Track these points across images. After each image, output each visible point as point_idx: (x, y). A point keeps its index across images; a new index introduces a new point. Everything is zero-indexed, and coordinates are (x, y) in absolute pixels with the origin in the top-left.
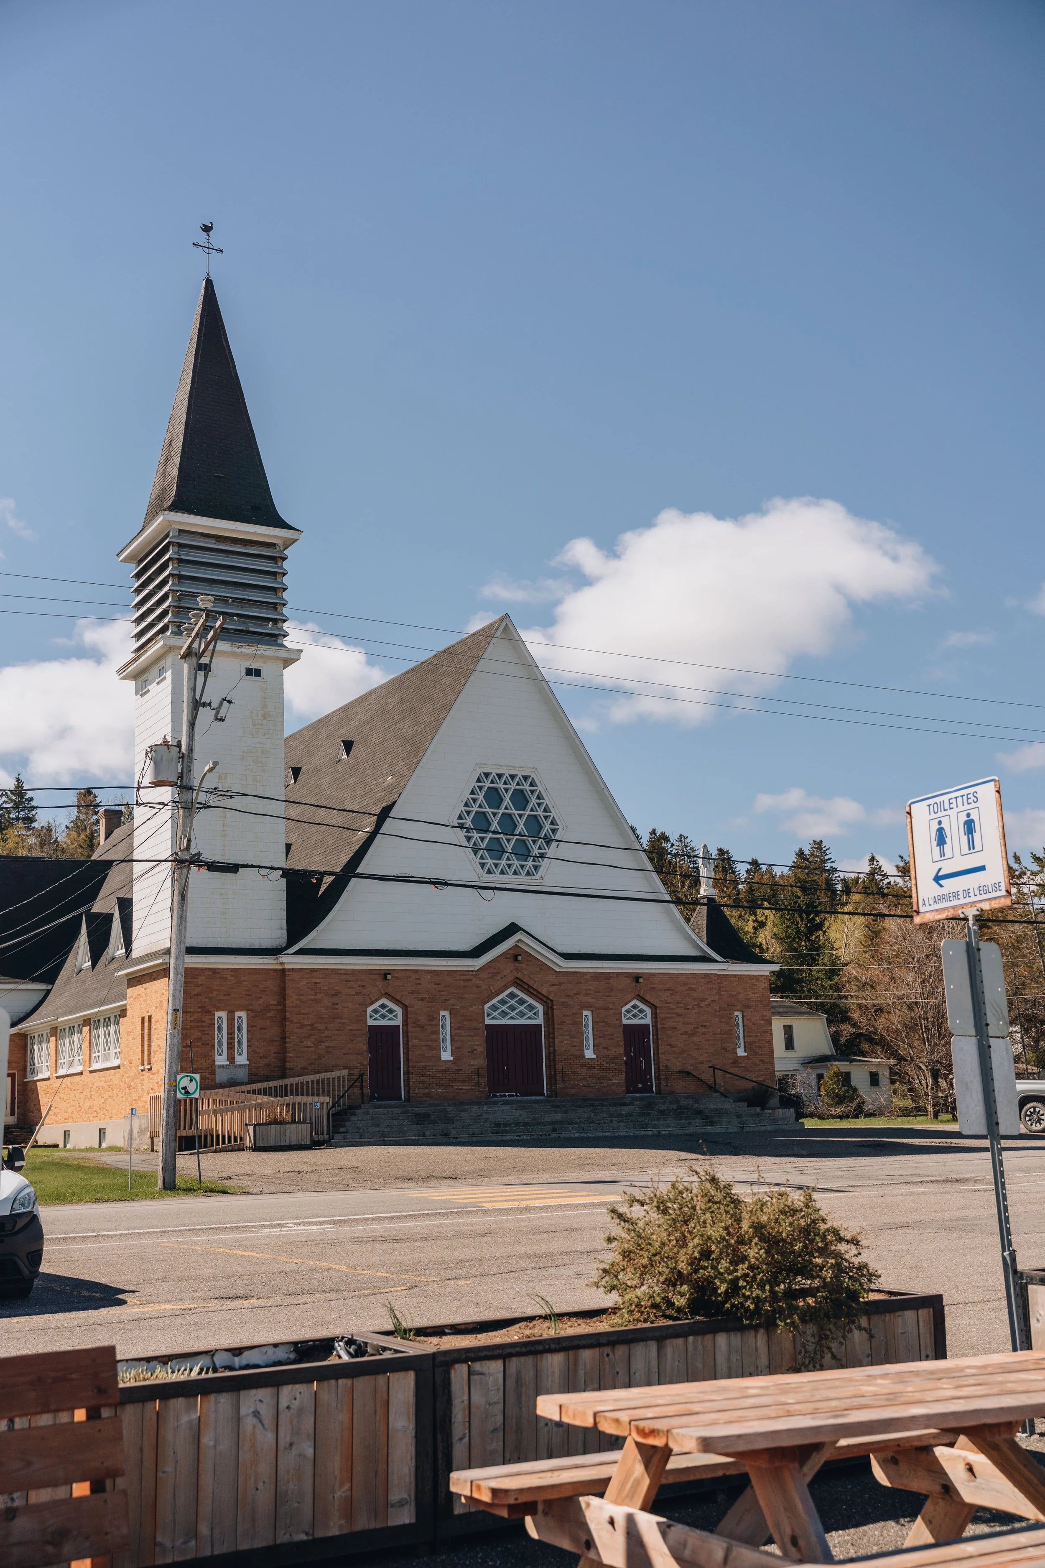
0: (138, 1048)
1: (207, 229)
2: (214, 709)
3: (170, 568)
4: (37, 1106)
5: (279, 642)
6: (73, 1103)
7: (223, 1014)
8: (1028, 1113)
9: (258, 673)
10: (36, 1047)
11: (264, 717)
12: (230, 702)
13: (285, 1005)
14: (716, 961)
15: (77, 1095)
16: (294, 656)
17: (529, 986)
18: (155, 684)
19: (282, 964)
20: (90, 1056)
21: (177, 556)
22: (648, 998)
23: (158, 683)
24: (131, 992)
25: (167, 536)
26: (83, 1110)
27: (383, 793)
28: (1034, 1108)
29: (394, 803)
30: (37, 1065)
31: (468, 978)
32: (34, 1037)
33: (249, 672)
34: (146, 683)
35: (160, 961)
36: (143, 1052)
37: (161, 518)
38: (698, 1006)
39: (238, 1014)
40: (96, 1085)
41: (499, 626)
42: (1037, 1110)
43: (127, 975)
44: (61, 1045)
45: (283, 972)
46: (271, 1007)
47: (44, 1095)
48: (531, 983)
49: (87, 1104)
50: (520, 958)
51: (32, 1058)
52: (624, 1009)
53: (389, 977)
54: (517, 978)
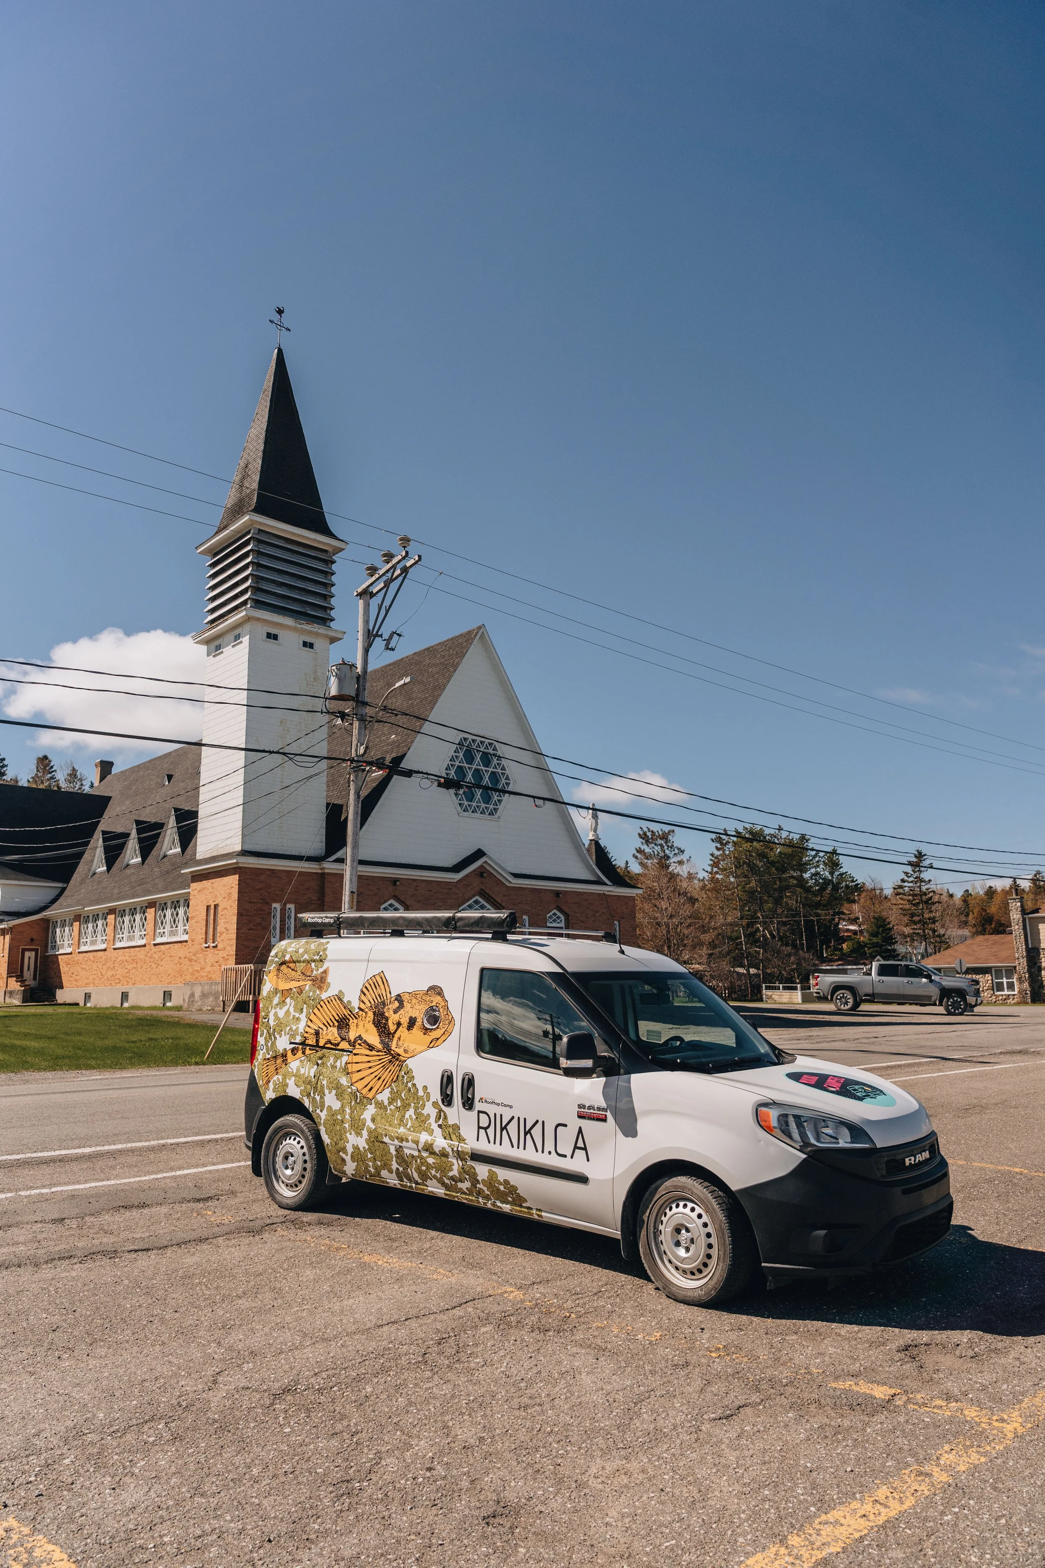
0: (201, 929)
1: (280, 312)
2: (385, 640)
3: (251, 557)
4: (57, 974)
5: (327, 624)
6: (95, 972)
7: (277, 906)
8: (839, 997)
9: (311, 646)
10: (58, 930)
11: (315, 679)
12: (399, 635)
13: (323, 901)
14: (607, 885)
15: (100, 967)
16: (339, 636)
17: (489, 896)
18: (230, 647)
19: (323, 869)
20: (114, 936)
21: (257, 549)
22: (564, 908)
23: (233, 646)
24: (194, 885)
25: (248, 533)
26: (105, 978)
27: (390, 747)
28: (843, 994)
29: (405, 754)
30: (58, 942)
31: (450, 887)
32: (56, 922)
33: (305, 644)
34: (218, 647)
35: (234, 861)
36: (206, 933)
37: (248, 517)
38: (594, 915)
39: (288, 906)
40: (119, 959)
41: (477, 633)
42: (845, 995)
43: (191, 872)
44: (84, 928)
45: (322, 876)
46: (314, 902)
47: (65, 966)
48: (491, 894)
49: (110, 973)
50: (485, 875)
51: (54, 938)
52: (548, 915)
53: (398, 883)
54: (482, 889)
